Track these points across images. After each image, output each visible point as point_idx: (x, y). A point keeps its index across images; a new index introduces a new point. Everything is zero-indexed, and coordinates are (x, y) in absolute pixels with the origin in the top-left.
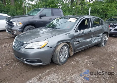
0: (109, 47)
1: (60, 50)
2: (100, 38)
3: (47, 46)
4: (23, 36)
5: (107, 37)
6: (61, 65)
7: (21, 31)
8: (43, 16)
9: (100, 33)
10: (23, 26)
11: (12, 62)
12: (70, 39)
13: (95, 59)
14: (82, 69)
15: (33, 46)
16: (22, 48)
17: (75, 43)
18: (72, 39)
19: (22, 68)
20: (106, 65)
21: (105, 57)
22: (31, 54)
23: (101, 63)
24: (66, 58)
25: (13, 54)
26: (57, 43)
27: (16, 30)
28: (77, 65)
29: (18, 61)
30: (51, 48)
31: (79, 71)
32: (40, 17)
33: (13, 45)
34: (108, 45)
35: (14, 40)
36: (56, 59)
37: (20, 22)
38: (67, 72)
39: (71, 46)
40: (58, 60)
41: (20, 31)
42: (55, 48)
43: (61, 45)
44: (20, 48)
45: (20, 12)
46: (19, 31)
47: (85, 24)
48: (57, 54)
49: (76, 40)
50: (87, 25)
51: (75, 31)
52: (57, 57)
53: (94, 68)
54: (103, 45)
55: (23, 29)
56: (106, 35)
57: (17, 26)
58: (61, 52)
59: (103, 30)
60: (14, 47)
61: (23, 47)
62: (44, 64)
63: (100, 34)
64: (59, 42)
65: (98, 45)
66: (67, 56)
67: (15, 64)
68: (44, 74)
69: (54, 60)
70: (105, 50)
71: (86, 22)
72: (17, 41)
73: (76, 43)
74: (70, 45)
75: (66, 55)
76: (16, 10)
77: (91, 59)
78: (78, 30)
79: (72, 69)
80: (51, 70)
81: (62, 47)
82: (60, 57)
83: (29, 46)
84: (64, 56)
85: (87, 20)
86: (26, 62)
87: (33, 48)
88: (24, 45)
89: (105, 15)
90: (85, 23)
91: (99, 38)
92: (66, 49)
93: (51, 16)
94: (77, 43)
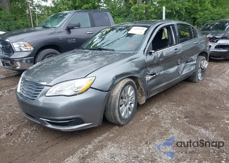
0: (212, 81)
1: (119, 94)
2: (193, 64)
3: (92, 88)
4: (39, 71)
5: (206, 61)
6: (122, 125)
7: (31, 62)
8: (73, 28)
9: (193, 55)
10: (34, 50)
11: (18, 128)
12: (137, 69)
13: (189, 108)
14: (167, 130)
15: (62, 91)
16: (38, 96)
17: (148, 78)
18: (142, 69)
19: (43, 139)
20: (212, 117)
21: (208, 101)
22: (59, 107)
23: (202, 114)
24: (132, 109)
25: (18, 111)
26: (112, 80)
27: (21, 60)
28: (155, 123)
29: (32, 124)
30: (101, 90)
31: (162, 134)
32: (69, 29)
33: (19, 90)
34: (207, 78)
35: (18, 81)
36: (113, 114)
37: (26, 43)
38: (138, 139)
39: (140, 83)
40: (118, 115)
41: (29, 62)
42: (109, 91)
43: (121, 85)
44: (35, 96)
45: (23, 24)
46: (27, 62)
47: (163, 38)
48: (115, 102)
49: (149, 72)
50: (166, 39)
51: (147, 54)
52: (114, 109)
53: (191, 126)
54: (199, 78)
55: (34, 57)
56: (204, 57)
57: (21, 51)
58: (122, 98)
59: (198, 48)
60: (21, 95)
61: (41, 93)
62: (90, 127)
63: (193, 57)
64: (117, 77)
65: (190, 79)
66: (133, 105)
67: (26, 130)
68: (90, 147)
69: (109, 115)
70: (205, 87)
71: (165, 34)
72: (27, 81)
73: (150, 77)
74: (137, 83)
75: (131, 104)
76: (15, 20)
77: (180, 108)
78: (153, 51)
79: (147, 131)
80: (105, 138)
81: (123, 88)
82: (121, 108)
83: (55, 90)
84: (128, 106)
85: (166, 30)
86: (50, 126)
87: (63, 95)
88: (43, 90)
89: (193, 20)
90: (162, 36)
91: (191, 65)
92: (130, 92)
93: (90, 26)
94: (152, 76)
